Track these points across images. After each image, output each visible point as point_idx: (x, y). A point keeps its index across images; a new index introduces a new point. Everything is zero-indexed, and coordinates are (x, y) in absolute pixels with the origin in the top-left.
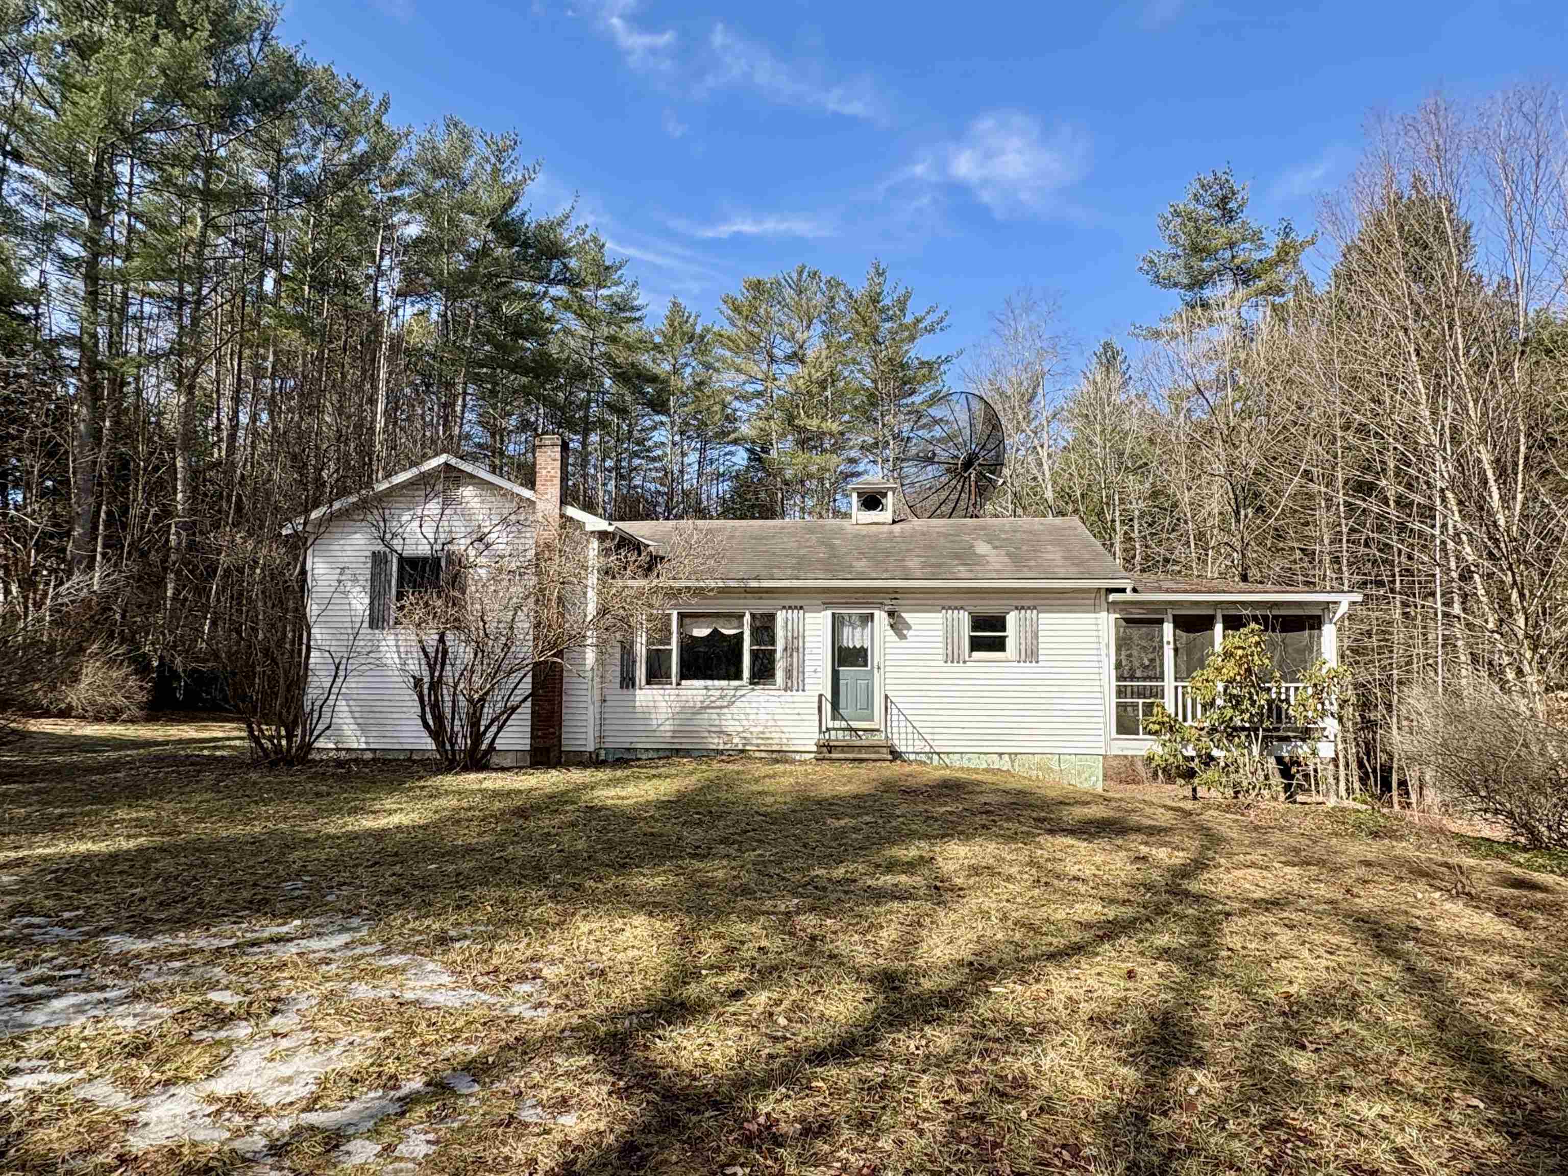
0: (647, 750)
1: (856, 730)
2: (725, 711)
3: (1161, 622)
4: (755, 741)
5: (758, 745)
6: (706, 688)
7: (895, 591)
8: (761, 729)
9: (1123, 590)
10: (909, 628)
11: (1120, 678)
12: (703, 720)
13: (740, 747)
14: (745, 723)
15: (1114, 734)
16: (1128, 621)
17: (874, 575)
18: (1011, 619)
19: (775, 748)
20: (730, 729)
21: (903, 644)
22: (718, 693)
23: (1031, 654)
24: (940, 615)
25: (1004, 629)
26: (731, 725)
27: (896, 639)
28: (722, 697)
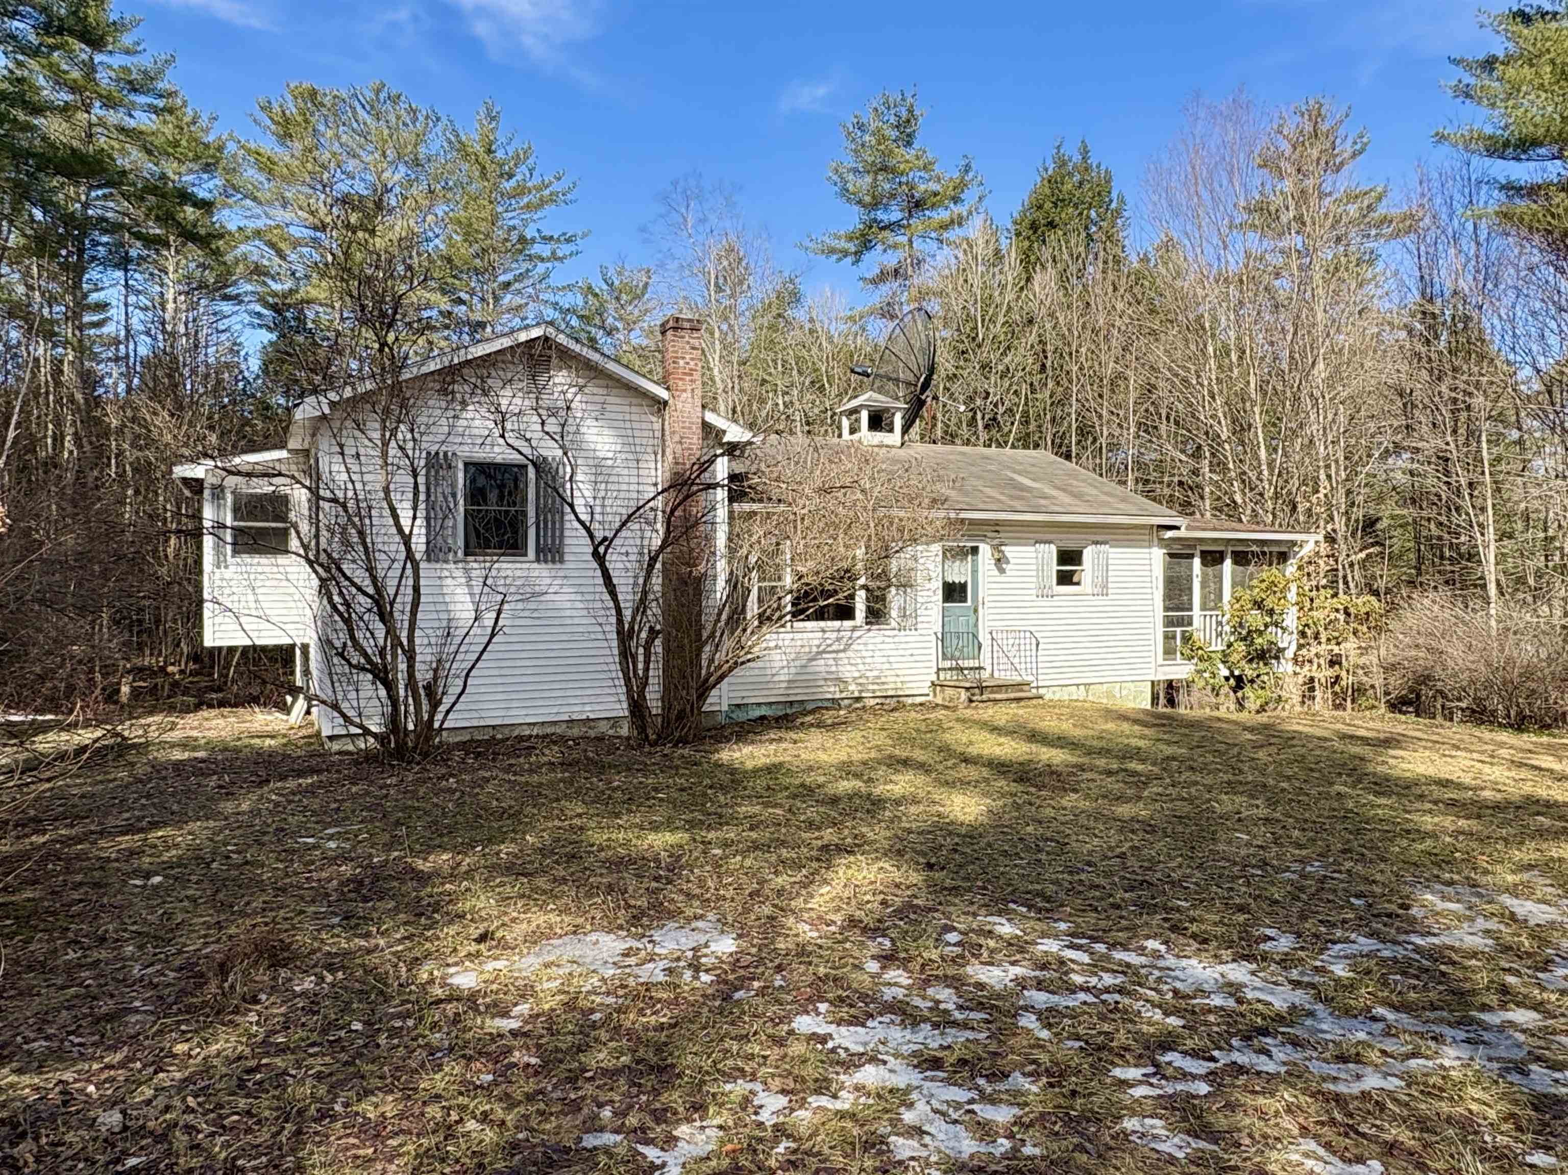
0: (759, 704)
1: (962, 669)
2: (841, 655)
3: (1191, 556)
4: (871, 687)
5: (874, 691)
6: (824, 631)
7: (997, 523)
8: (876, 673)
9: (1177, 528)
10: (1008, 562)
11: (1167, 609)
12: (820, 666)
13: (856, 694)
14: (861, 667)
15: (1160, 660)
16: (1171, 555)
17: (981, 506)
18: (1088, 554)
19: (890, 693)
20: (848, 675)
21: (1002, 579)
22: (835, 635)
23: (1104, 589)
24: (1032, 549)
25: (1079, 563)
26: (848, 672)
27: (996, 573)
28: (838, 640)
